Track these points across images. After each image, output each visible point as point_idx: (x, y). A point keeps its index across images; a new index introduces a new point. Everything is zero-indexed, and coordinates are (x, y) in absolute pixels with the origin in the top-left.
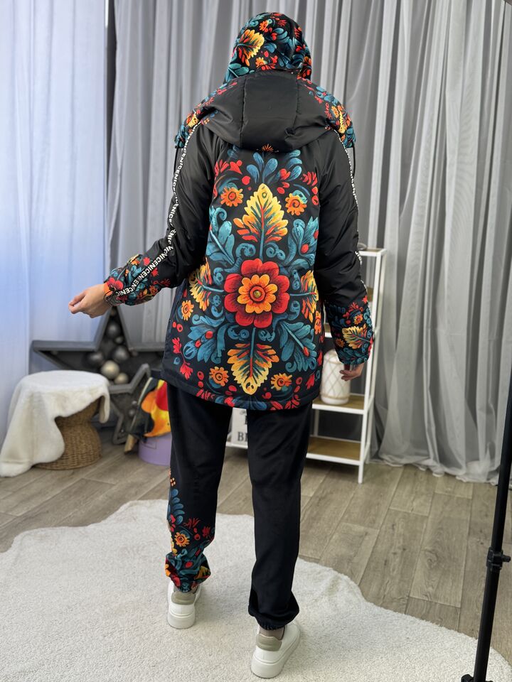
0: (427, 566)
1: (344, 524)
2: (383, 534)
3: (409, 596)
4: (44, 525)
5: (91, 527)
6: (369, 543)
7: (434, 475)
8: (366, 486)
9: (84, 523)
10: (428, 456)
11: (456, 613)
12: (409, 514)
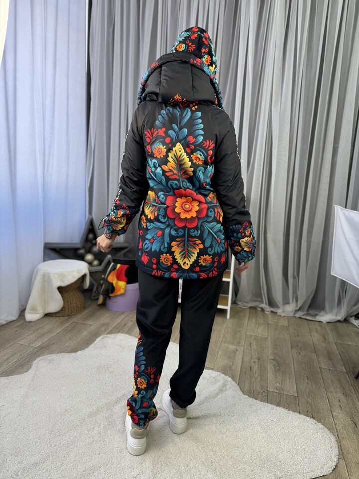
0: (273, 369)
1: (223, 344)
2: (246, 350)
3: (267, 390)
4: (52, 353)
5: (80, 353)
6: (239, 356)
7: (266, 312)
8: (232, 320)
9: (75, 350)
10: (262, 302)
11: (295, 399)
12: (257, 336)
